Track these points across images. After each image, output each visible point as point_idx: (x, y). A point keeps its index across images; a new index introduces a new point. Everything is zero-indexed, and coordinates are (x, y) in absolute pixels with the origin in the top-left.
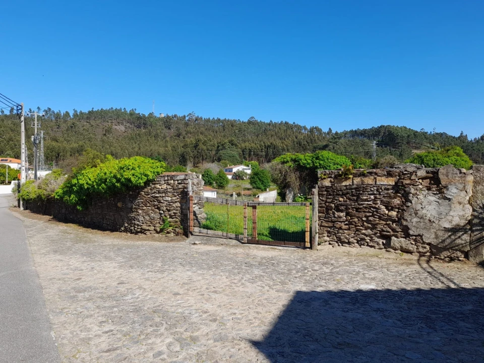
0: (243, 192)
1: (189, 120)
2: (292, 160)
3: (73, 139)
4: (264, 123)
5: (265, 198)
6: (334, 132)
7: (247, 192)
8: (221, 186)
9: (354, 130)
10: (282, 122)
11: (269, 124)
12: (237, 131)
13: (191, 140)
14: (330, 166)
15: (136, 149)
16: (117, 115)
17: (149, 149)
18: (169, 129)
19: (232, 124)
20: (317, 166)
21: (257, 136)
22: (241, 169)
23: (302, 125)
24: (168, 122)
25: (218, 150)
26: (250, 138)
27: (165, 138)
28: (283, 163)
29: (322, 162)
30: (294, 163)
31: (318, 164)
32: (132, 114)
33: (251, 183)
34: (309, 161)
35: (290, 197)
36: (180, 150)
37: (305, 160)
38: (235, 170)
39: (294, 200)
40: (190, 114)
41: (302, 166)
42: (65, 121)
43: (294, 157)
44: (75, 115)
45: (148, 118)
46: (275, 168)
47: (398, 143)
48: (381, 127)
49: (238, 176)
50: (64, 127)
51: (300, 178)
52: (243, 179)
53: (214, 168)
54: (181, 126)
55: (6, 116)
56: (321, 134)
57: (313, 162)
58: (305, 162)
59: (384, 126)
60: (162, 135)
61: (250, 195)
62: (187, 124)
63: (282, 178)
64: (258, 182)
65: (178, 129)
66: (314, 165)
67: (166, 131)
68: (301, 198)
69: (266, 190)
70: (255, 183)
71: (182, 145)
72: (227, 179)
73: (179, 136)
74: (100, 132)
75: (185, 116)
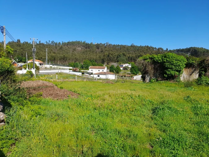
0: (126, 75)
1: (106, 45)
2: (150, 58)
3: (61, 53)
4: (138, 46)
5: (136, 78)
6: (169, 50)
7: (129, 75)
8: (117, 72)
9: (178, 49)
10: (145, 46)
11: (140, 47)
12: (126, 50)
13: (107, 53)
14: (173, 61)
15: (85, 57)
16: (78, 43)
17: (90, 57)
18: (98, 49)
19: (124, 47)
20: (165, 61)
21: (135, 52)
22: (127, 66)
23: (154, 47)
24: (98, 46)
25: (117, 57)
26: (131, 52)
27: (96, 52)
28: (145, 60)
29: (168, 59)
30: (151, 59)
31: (165, 60)
32: (84, 43)
33: (131, 72)
34: (160, 59)
35: (147, 79)
36: (102, 57)
37: (158, 58)
38: (124, 66)
39: (150, 81)
40: (107, 43)
41: (155, 62)
42: (59, 46)
43: (151, 56)
44: (63, 43)
45: (90, 44)
46: (139, 62)
47: (199, 55)
48: (191, 48)
49: (125, 68)
50: (58, 48)
51: (154, 68)
52: (127, 70)
53: (115, 65)
54: (103, 48)
55: (37, 44)
56: (163, 51)
57: (162, 59)
58: (158, 59)
59: (192, 47)
60: (96, 51)
61: (130, 77)
62: (105, 47)
63: (143, 68)
64: (134, 71)
65: (102, 49)
66: (163, 61)
67: (97, 50)
68: (154, 80)
69: (137, 74)
70: (132, 71)
71: (103, 55)
72: (120, 69)
73: (102, 52)
74: (71, 50)
75: (105, 44)
